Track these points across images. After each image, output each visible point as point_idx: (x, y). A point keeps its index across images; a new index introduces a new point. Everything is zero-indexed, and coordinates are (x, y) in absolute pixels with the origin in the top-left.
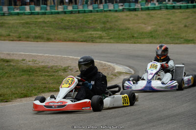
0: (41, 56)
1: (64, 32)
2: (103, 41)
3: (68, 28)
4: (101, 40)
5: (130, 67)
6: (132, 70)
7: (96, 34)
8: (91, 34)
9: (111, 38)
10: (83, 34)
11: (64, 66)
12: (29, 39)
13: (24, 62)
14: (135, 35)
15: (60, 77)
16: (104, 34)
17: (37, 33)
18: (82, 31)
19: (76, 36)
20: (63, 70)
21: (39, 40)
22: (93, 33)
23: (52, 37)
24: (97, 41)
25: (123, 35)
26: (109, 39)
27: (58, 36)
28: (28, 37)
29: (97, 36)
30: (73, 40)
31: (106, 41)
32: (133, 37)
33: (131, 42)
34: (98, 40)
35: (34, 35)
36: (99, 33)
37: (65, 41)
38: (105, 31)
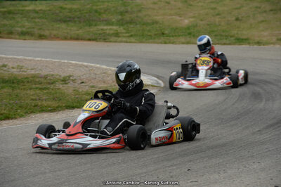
0: (30, 60)
1: (63, 26)
2: (120, 39)
3: (69, 21)
4: (116, 38)
5: (158, 77)
6: (161, 82)
7: (110, 29)
8: (102, 29)
9: (131, 36)
10: (92, 30)
11: (63, 75)
12: (13, 36)
13: (5, 69)
14: (166, 32)
15: (58, 91)
16: (121, 29)
17: (24, 26)
18: (90, 25)
19: (80, 32)
20: (63, 81)
21: (27, 37)
22: (105, 27)
23: (47, 33)
24: (111, 40)
25: (149, 31)
26: (129, 37)
27: (55, 32)
28: (11, 33)
29: (112, 32)
30: (77, 38)
31: (124, 39)
32: (163, 34)
33: (160, 41)
34: (113, 39)
35: (20, 29)
36: (115, 27)
37: (65, 39)
38: (122, 25)
